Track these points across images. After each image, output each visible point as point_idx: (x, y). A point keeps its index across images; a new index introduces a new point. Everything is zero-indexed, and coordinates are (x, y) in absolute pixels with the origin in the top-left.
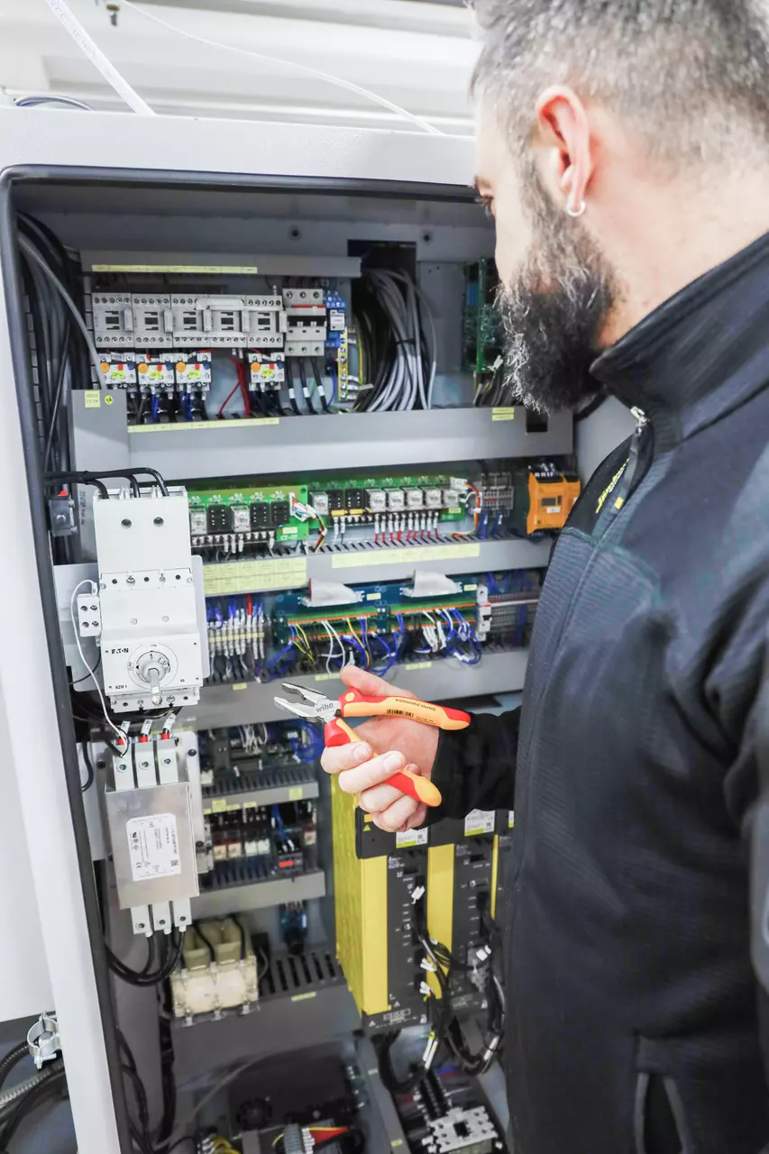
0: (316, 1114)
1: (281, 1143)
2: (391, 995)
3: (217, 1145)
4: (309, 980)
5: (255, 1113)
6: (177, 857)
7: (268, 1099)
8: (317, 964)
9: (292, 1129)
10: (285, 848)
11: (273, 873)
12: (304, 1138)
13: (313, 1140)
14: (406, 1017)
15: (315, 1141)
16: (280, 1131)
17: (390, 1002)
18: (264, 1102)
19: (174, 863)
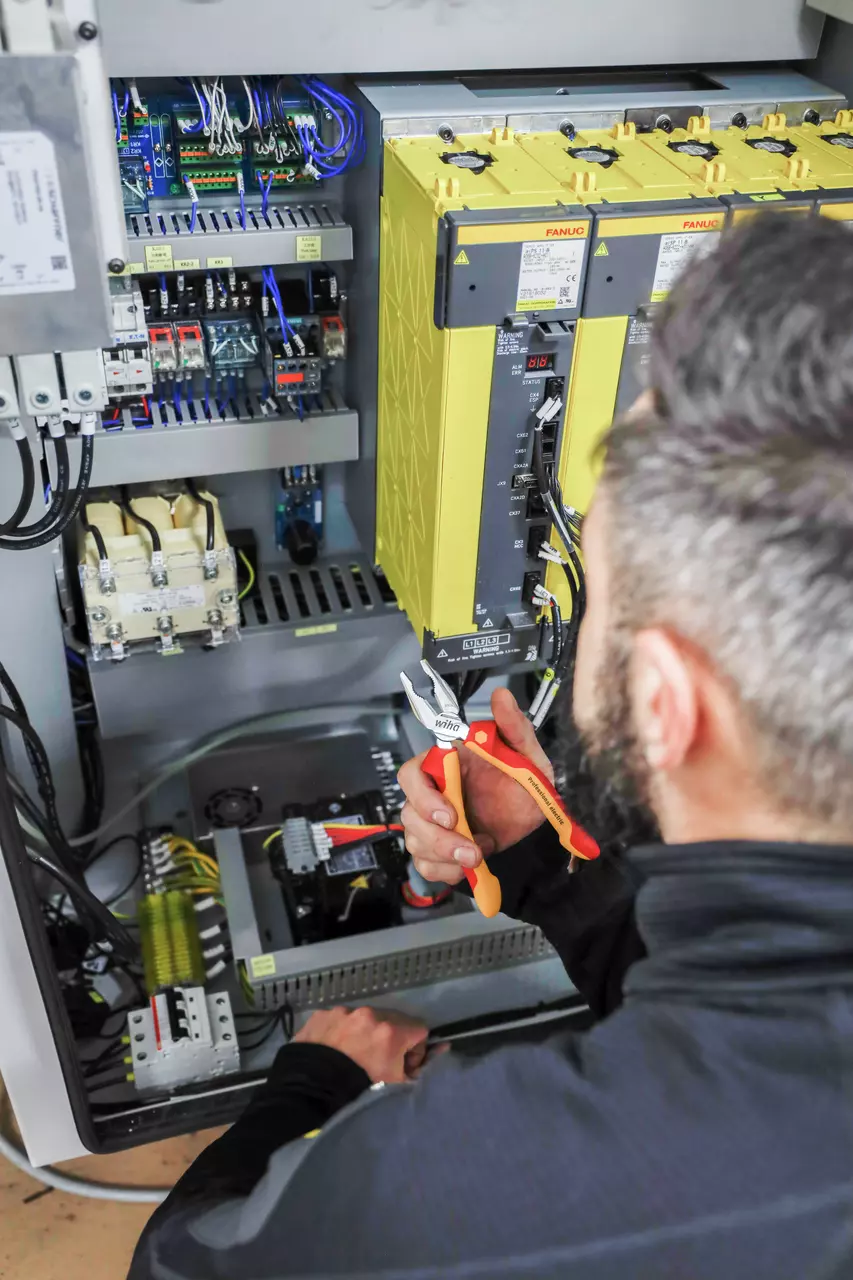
0: (335, 808)
1: (278, 842)
2: (479, 606)
3: (173, 848)
4: (325, 608)
5: (234, 806)
6: (63, 249)
7: (255, 789)
8: (339, 585)
9: (297, 824)
10: (287, 347)
11: (264, 409)
12: (316, 837)
13: (330, 840)
14: (502, 648)
15: (334, 842)
16: (277, 829)
17: (478, 620)
18: (250, 792)
19: (59, 263)
